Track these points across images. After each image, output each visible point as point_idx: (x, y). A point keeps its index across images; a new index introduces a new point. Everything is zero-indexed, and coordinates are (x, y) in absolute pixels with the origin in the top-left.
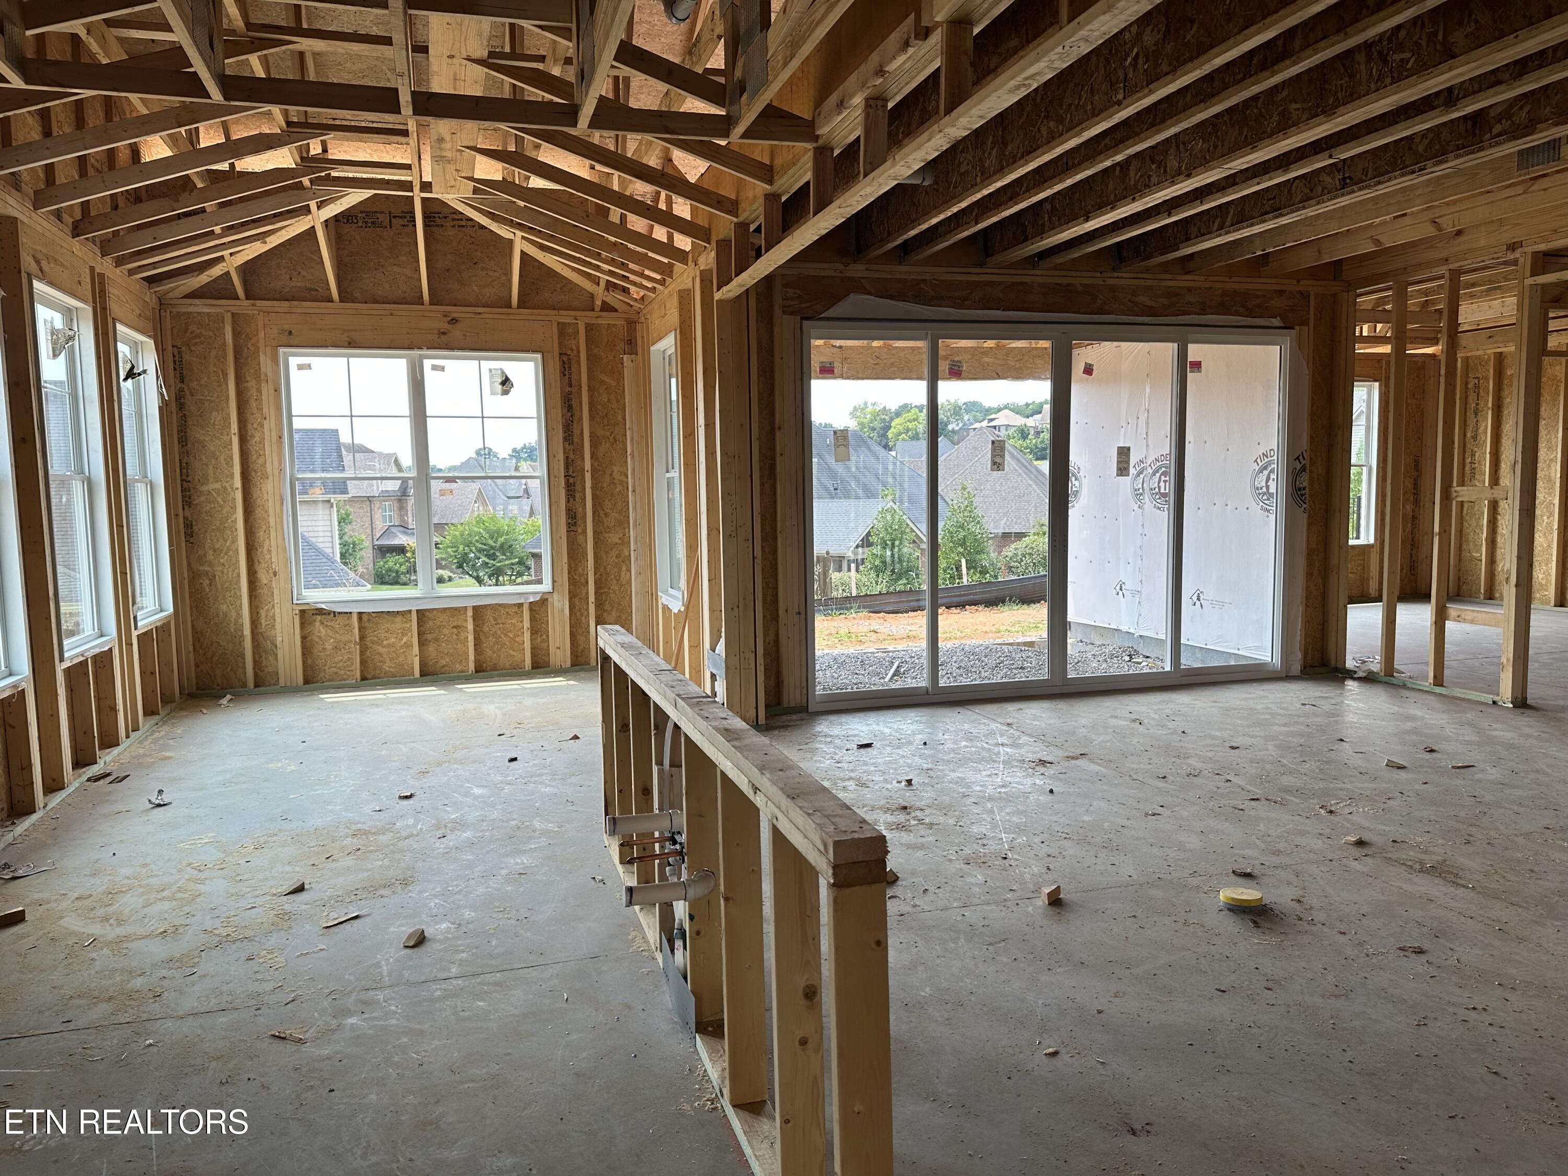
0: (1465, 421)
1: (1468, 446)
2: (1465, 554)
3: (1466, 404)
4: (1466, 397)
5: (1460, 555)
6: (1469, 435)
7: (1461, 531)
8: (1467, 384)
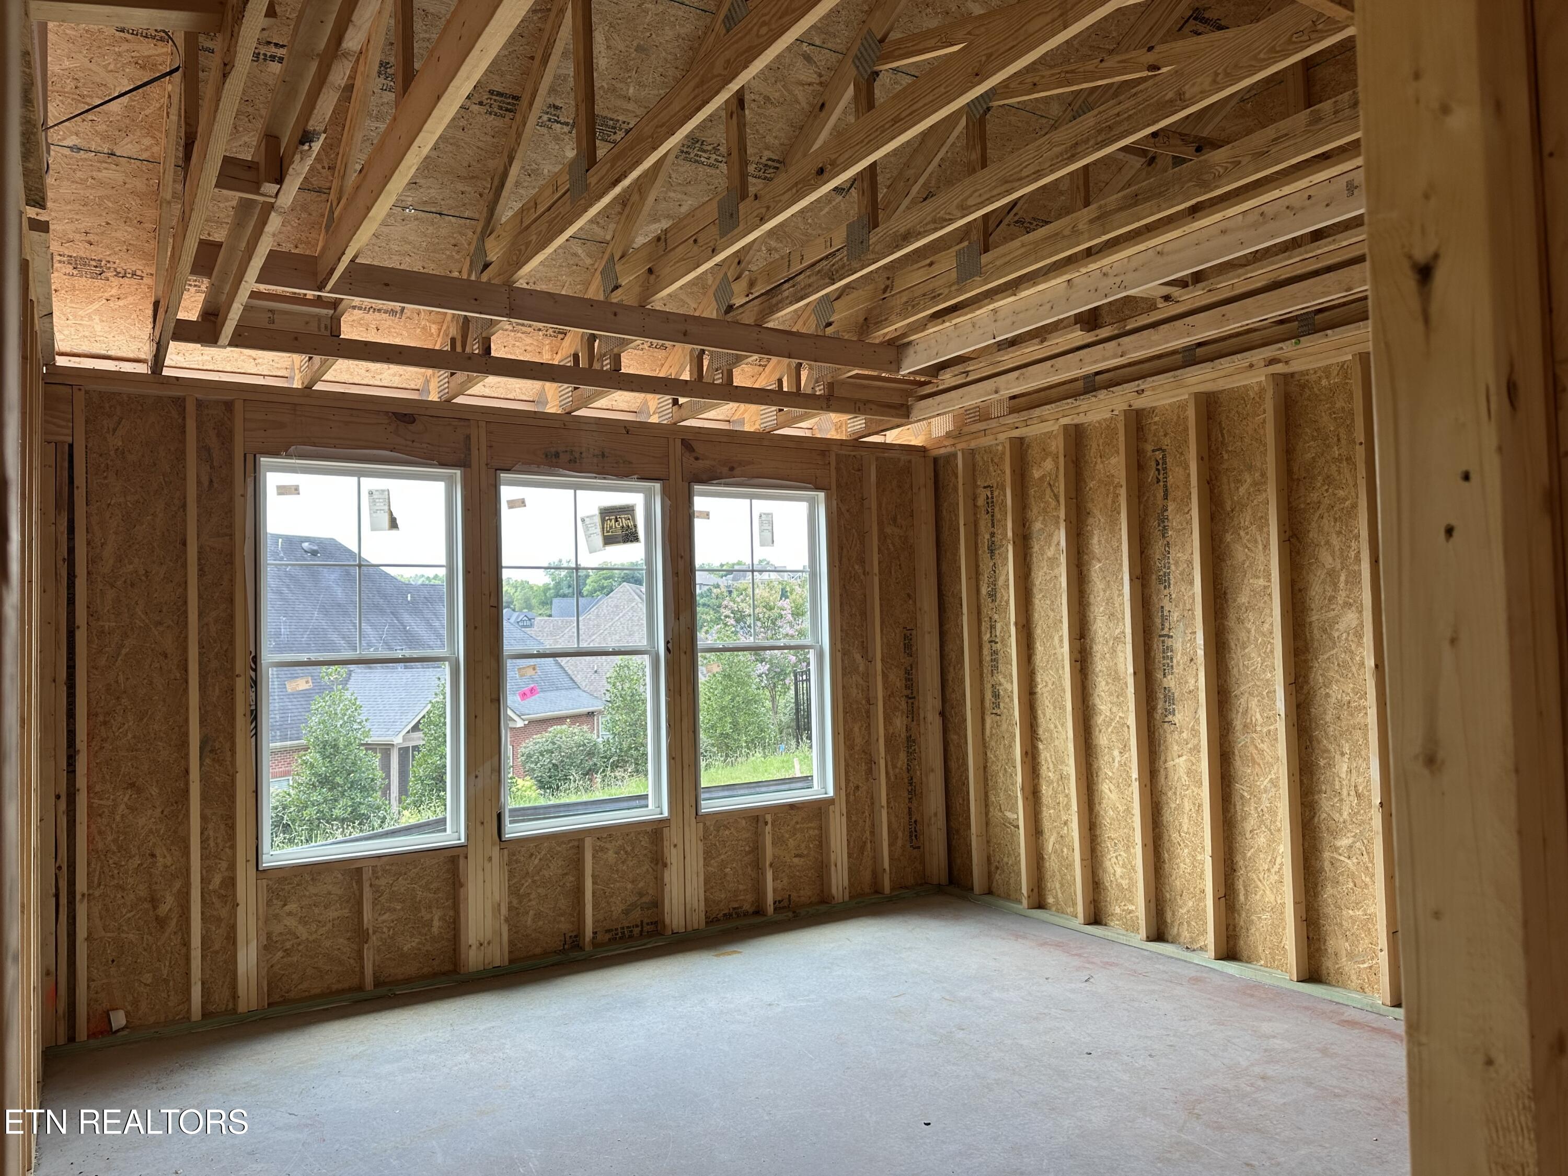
0: (977, 566)
1: (984, 611)
2: (994, 813)
3: (976, 534)
4: (976, 524)
5: (987, 814)
6: (984, 590)
7: (985, 767)
8: (975, 499)
